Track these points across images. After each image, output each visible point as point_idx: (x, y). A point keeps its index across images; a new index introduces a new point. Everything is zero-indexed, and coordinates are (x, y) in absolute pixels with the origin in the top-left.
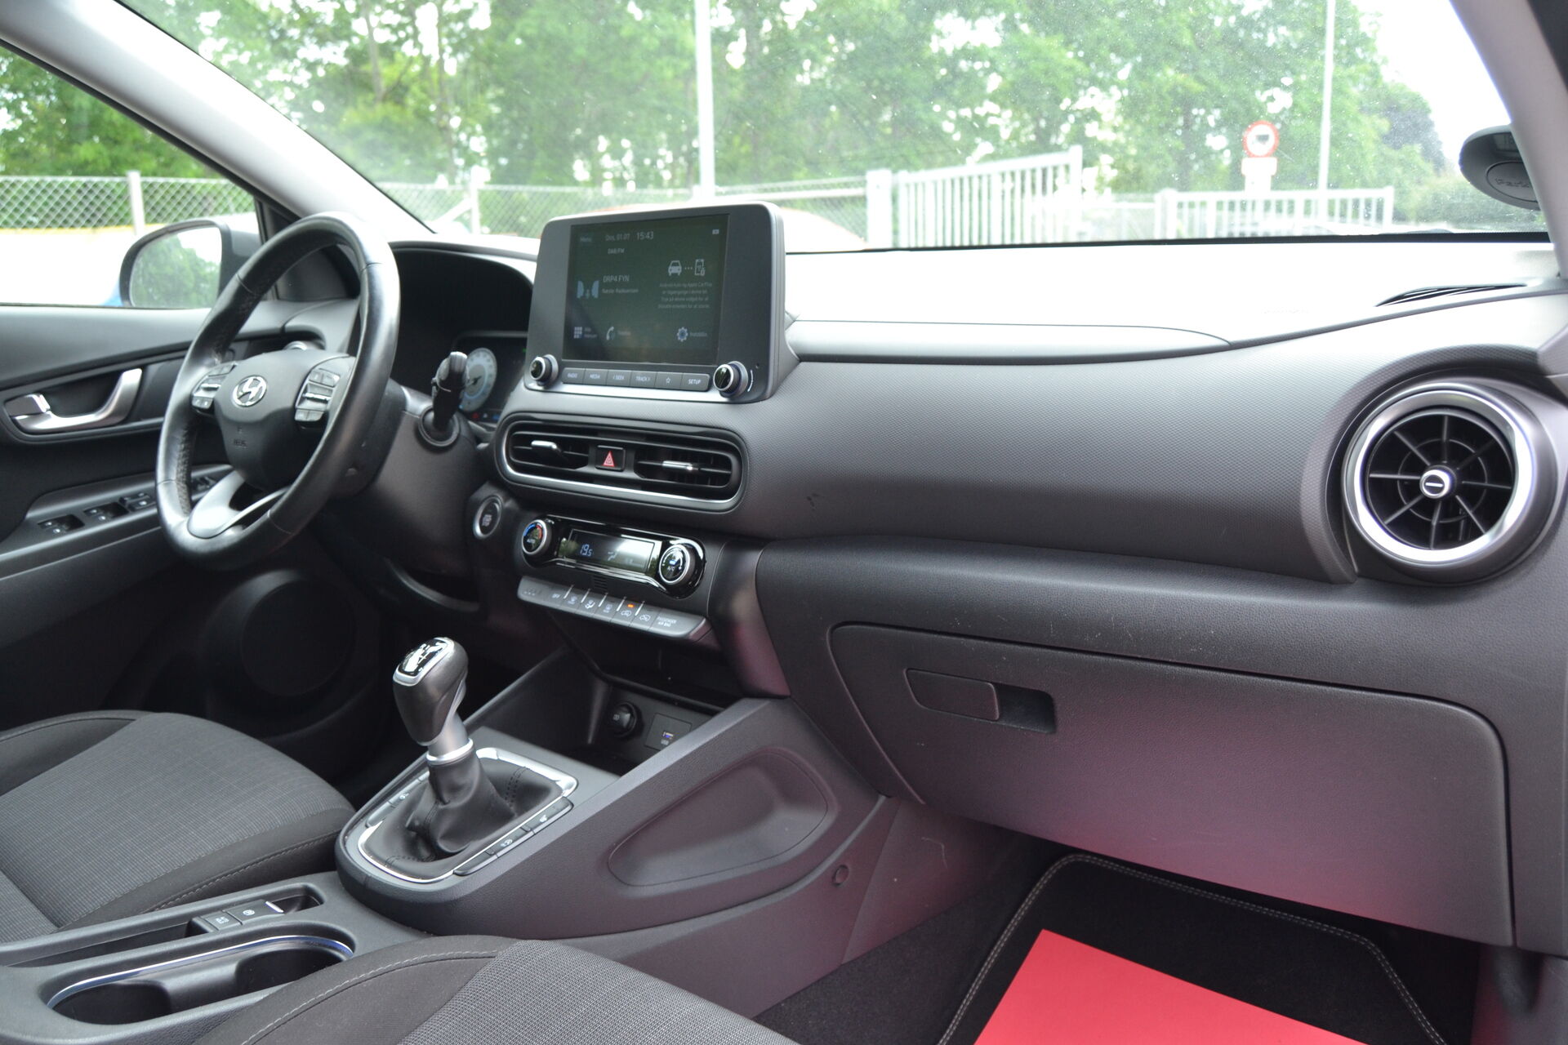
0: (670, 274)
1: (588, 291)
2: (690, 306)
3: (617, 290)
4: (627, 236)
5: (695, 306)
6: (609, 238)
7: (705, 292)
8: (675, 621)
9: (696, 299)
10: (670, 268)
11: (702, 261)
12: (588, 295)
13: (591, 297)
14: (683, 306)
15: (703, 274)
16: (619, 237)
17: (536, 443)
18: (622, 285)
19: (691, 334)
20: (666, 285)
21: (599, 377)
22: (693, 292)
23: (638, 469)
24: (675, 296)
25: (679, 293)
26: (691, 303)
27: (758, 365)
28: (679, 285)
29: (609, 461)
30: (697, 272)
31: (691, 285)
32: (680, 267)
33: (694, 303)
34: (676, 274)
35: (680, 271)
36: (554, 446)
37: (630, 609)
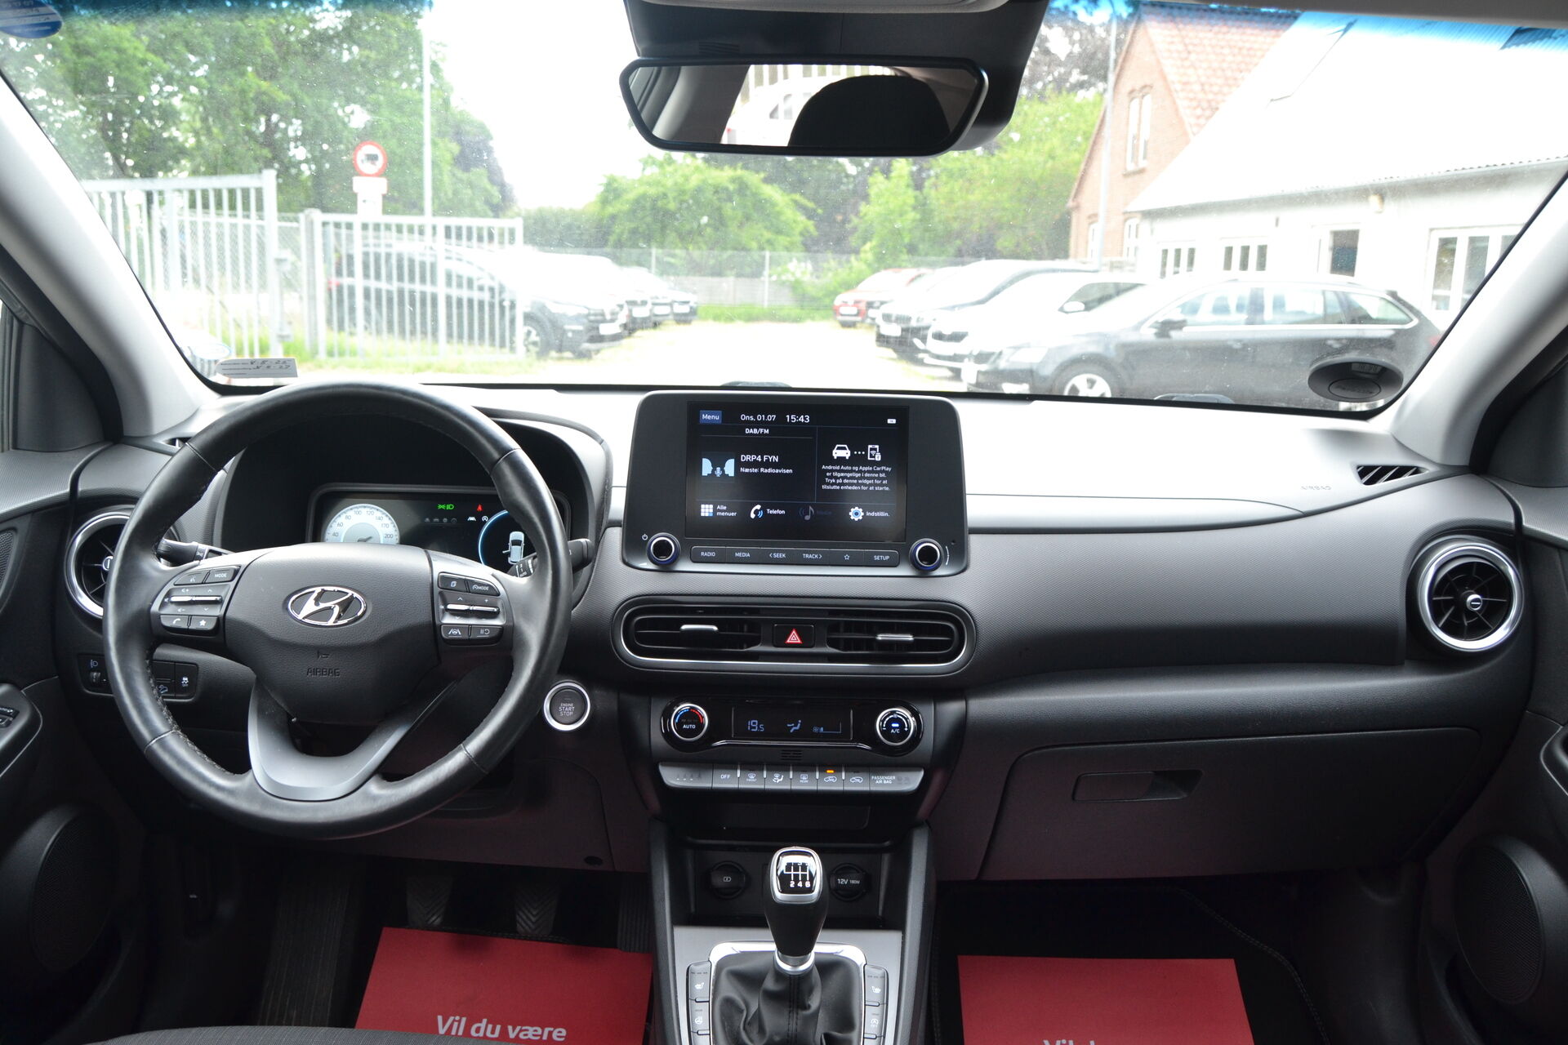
0: (835, 458)
1: (718, 469)
2: (865, 488)
3: (762, 470)
4: (771, 417)
5: (871, 488)
6: (743, 417)
7: (883, 475)
8: (894, 777)
9: (870, 482)
10: (835, 451)
11: (877, 447)
12: (718, 472)
13: (724, 475)
14: (855, 488)
15: (878, 458)
16: (760, 417)
17: (684, 627)
18: (768, 465)
19: (868, 514)
20: (830, 467)
21: (749, 555)
22: (867, 475)
23: (832, 644)
24: (843, 478)
25: (849, 475)
26: (865, 485)
27: (953, 542)
28: (850, 468)
29: (794, 638)
30: (871, 456)
31: (866, 469)
32: (849, 452)
33: (870, 485)
34: (845, 457)
35: (849, 455)
36: (715, 628)
37: (830, 774)
